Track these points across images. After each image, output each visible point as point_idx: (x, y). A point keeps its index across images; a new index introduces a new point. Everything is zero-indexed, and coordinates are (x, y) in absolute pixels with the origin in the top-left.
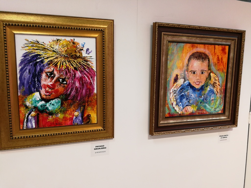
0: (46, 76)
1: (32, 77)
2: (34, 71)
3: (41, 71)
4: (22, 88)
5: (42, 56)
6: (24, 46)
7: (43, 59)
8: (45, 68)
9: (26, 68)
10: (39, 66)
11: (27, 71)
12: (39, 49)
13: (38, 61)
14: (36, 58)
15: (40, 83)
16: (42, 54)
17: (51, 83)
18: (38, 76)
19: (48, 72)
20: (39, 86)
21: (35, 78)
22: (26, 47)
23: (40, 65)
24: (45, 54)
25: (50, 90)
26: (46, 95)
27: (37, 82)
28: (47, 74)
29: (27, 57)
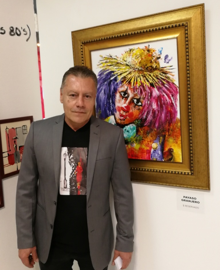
0: (120, 96)
1: (107, 98)
2: (108, 92)
3: (115, 90)
4: (99, 111)
5: (115, 73)
6: (99, 63)
7: (116, 77)
8: (119, 86)
9: (101, 88)
10: (113, 85)
11: (103, 91)
12: (113, 65)
13: (112, 79)
14: (109, 76)
15: (115, 105)
16: (115, 70)
17: (126, 105)
18: (112, 97)
19: (122, 92)
20: (113, 109)
21: (109, 100)
22: (100, 64)
23: (114, 83)
24: (118, 70)
25: (124, 114)
26: (121, 120)
27: (111, 104)
28: (121, 94)
29: (102, 76)
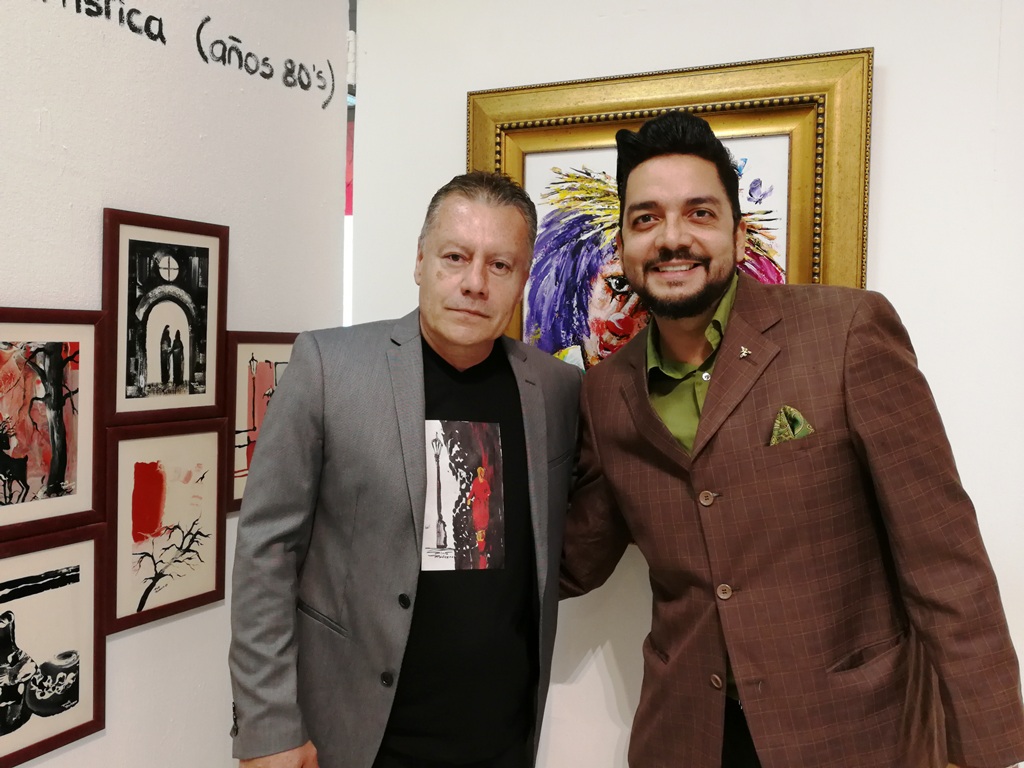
0: (605, 289)
1: (565, 292)
2: (570, 275)
3: (592, 272)
4: (533, 330)
5: (597, 221)
6: (549, 191)
7: (600, 232)
8: (605, 261)
9: (548, 262)
10: (588, 256)
11: (552, 273)
12: (591, 198)
13: (584, 237)
14: (578, 230)
15: (586, 315)
16: (598, 213)
17: (621, 316)
18: (581, 292)
19: (613, 277)
20: (581, 326)
21: (571, 299)
22: (553, 193)
23: (590, 251)
24: (608, 212)
25: (614, 342)
26: (601, 358)
27: (575, 311)
28: (609, 284)
29: (554, 228)
